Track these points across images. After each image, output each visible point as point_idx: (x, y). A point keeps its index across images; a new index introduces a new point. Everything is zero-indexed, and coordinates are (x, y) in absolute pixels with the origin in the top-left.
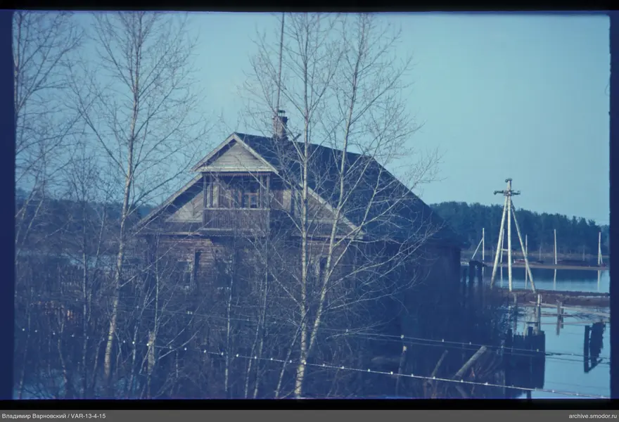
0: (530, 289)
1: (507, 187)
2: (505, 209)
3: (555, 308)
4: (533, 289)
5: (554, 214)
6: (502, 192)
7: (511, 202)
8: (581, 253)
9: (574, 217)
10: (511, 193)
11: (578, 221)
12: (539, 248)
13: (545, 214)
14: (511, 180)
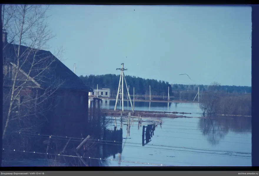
0: (131, 110)
1: (122, 67)
2: (121, 76)
3: (137, 118)
4: (133, 110)
5: (152, 79)
6: (120, 69)
7: (123, 73)
8: (163, 95)
9: (160, 81)
10: (123, 69)
11: (162, 82)
12: (145, 94)
13: (148, 80)
14: (123, 64)
